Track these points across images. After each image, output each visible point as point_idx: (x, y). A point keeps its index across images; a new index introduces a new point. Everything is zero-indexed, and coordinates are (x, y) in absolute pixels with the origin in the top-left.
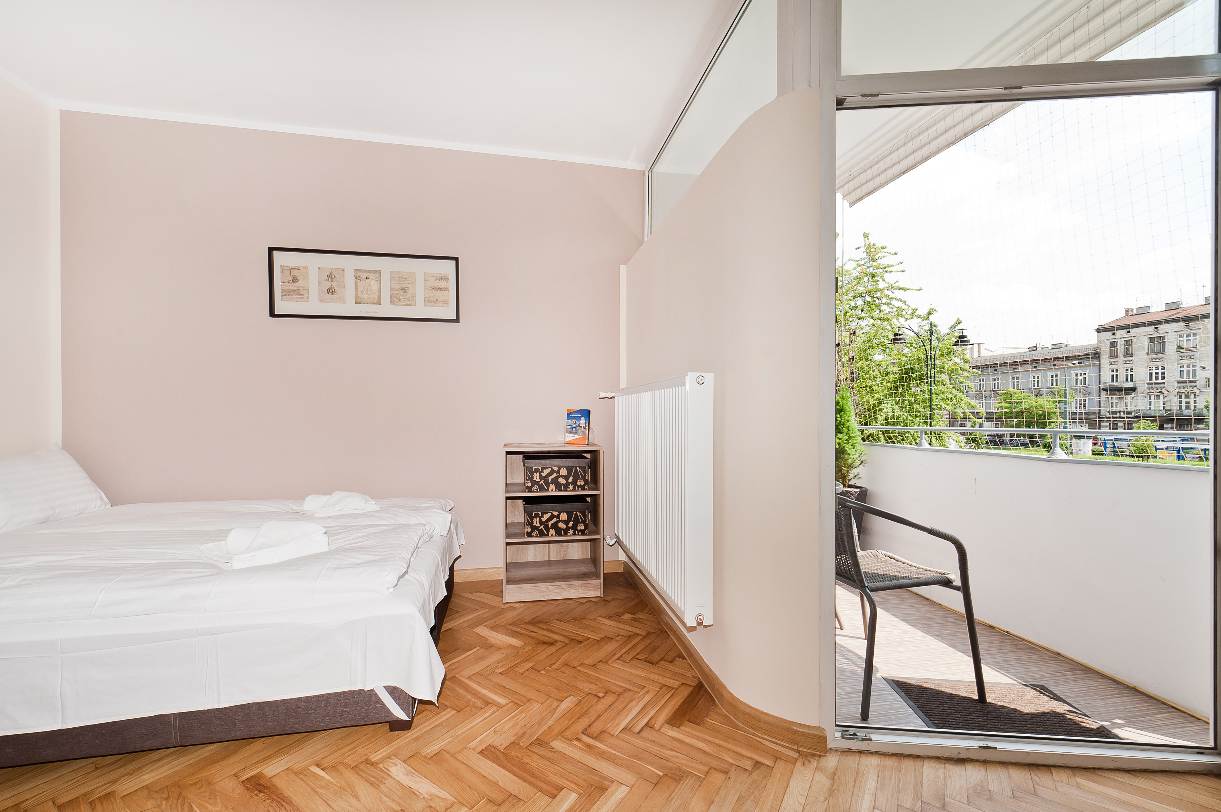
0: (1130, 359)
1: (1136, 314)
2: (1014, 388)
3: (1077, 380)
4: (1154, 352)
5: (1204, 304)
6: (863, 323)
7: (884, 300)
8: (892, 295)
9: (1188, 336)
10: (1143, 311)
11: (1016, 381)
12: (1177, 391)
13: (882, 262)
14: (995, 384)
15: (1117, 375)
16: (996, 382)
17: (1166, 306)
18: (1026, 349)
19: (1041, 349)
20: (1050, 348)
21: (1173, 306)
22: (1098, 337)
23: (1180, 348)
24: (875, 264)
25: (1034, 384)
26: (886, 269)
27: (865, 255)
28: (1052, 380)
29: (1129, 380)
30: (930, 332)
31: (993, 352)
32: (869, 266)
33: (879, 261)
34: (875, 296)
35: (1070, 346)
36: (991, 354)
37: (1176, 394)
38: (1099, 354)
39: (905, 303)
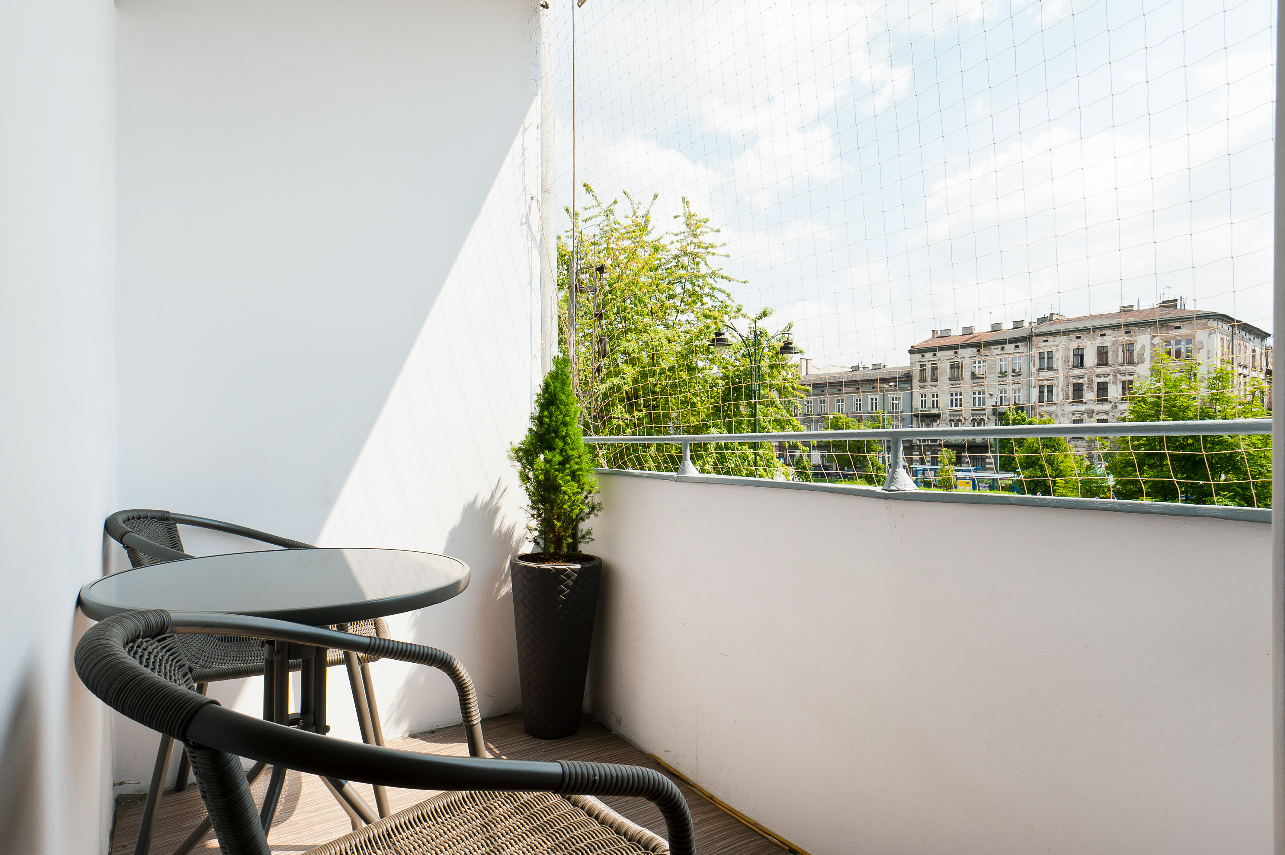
0: (936, 383)
1: (941, 337)
2: (839, 412)
3: (893, 404)
4: (954, 378)
5: (991, 330)
6: (682, 318)
7: (707, 290)
8: (714, 285)
9: (979, 362)
10: (946, 334)
11: (840, 404)
12: (971, 418)
13: (705, 239)
14: (821, 406)
15: (925, 400)
16: (823, 405)
17: (963, 330)
18: (849, 368)
19: (862, 369)
20: (870, 368)
21: (968, 331)
22: (910, 359)
23: (973, 374)
24: (696, 240)
25: (857, 408)
26: (709, 250)
27: (684, 228)
28: (872, 403)
29: (935, 406)
30: (754, 334)
31: (819, 369)
32: (689, 242)
33: (701, 238)
34: (696, 283)
35: (888, 367)
36: (818, 372)
37: (971, 422)
38: (911, 377)
39: (729, 295)
